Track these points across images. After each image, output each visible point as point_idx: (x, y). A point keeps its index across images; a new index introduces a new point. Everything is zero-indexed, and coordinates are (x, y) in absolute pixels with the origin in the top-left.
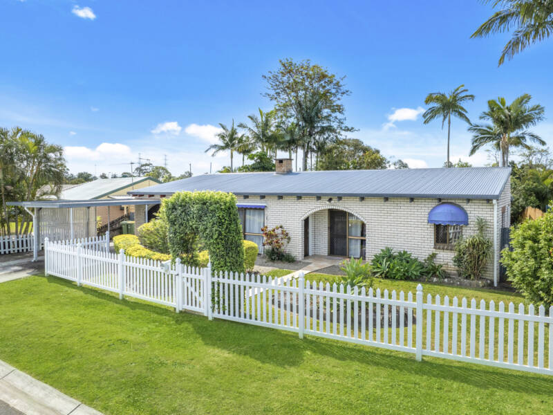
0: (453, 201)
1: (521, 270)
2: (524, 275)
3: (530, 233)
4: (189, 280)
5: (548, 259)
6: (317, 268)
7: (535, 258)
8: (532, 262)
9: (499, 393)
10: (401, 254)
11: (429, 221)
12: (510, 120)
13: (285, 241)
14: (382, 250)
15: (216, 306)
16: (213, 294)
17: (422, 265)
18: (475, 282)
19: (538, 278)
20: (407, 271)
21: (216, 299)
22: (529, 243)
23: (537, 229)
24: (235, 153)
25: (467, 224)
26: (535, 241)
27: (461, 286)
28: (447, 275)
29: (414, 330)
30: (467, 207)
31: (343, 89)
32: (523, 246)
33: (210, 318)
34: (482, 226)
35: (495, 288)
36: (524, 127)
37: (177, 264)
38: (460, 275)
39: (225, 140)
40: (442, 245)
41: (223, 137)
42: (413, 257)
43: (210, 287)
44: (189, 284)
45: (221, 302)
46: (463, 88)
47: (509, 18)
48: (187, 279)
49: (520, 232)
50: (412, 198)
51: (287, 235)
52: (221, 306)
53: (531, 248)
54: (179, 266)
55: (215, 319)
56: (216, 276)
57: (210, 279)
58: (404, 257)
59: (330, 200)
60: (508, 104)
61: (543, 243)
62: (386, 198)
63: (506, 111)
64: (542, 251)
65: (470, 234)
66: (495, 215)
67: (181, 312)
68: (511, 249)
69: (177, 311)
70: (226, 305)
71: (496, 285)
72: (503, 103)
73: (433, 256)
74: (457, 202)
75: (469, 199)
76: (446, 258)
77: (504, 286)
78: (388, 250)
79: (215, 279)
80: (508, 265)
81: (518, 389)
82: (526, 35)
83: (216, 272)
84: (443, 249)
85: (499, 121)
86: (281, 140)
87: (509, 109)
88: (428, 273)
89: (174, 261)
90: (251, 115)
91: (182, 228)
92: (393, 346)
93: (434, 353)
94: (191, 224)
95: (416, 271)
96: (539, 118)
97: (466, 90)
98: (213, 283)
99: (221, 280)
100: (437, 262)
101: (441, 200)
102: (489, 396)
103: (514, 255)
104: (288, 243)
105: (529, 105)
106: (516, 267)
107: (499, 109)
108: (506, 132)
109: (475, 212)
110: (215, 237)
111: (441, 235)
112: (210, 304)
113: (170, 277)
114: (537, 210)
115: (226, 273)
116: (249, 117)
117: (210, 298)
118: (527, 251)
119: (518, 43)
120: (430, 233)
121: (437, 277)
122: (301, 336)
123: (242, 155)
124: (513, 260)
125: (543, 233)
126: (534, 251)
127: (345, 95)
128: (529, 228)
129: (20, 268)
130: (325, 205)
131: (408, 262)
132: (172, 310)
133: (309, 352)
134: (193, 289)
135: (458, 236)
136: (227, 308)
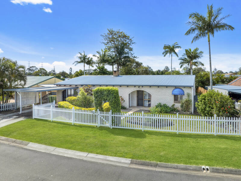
0: (179, 87)
1: (201, 108)
2: (202, 110)
3: (203, 97)
4: (103, 116)
5: (208, 105)
6: (135, 111)
7: (205, 105)
8: (204, 106)
9: (199, 139)
10: (164, 105)
11: (172, 94)
12: (193, 56)
13: (123, 102)
14: (158, 104)
15: (113, 124)
16: (112, 120)
17: (170, 108)
18: (187, 112)
19: (206, 110)
20: (166, 110)
21: (113, 122)
22: (203, 100)
23: (205, 97)
24: (86, 64)
25: (184, 95)
26: (205, 100)
27: (183, 114)
28: (178, 111)
29: (174, 127)
30: (184, 89)
31: (133, 42)
32: (201, 101)
33: (111, 128)
34: (189, 95)
35: (193, 114)
36: (197, 59)
37: (98, 111)
38: (182, 111)
39: (81, 59)
40: (176, 101)
41: (80, 58)
42: (168, 105)
43: (111, 118)
44: (103, 118)
45: (115, 123)
46: (176, 44)
47: (195, 30)
48: (102, 116)
49: (200, 97)
50: (167, 87)
51: (123, 99)
52: (115, 124)
53: (204, 102)
54: (99, 112)
55: (113, 128)
56: (113, 114)
57: (111, 115)
58: (165, 106)
59: (139, 87)
60: (192, 51)
61: (207, 100)
62: (158, 86)
63: (192, 54)
64: (207, 103)
65: (185, 98)
66: (192, 92)
67: (99, 127)
68: (198, 102)
69: (98, 127)
70: (117, 123)
71: (193, 113)
72: (190, 50)
73: (174, 105)
74: (181, 88)
75: (184, 87)
76: (178, 106)
77: (196, 113)
78: (160, 104)
79: (113, 115)
80: (197, 107)
81: (203, 138)
82: (200, 35)
83: (113, 113)
84: (177, 103)
85: (189, 57)
86: (110, 61)
87: (192, 53)
88: (172, 110)
89: (96, 110)
90: (98, 51)
91: (100, 99)
92: (170, 131)
93: (182, 132)
94: (104, 98)
95: (169, 110)
96: (202, 56)
97: (177, 44)
98: (112, 117)
99: (115, 115)
100: (175, 107)
101: (176, 87)
102: (197, 140)
103: (199, 104)
104: (124, 102)
105: (198, 52)
106: (200, 107)
107: (189, 52)
108: (191, 60)
109: (186, 91)
110: (113, 102)
111: (176, 98)
112: (111, 123)
113: (95, 115)
114: (202, 88)
115: (117, 113)
116: (97, 52)
117: (111, 121)
118: (203, 102)
119: (197, 37)
120: (172, 98)
121: (176, 111)
122: (143, 131)
123: (88, 65)
124: (199, 105)
125: (207, 97)
126: (205, 103)
127: (133, 44)
128: (203, 96)
129: (17, 117)
130: (137, 89)
131: (166, 107)
132: (96, 126)
133: (147, 135)
134: (104, 119)
135: (181, 98)
136: (117, 124)
